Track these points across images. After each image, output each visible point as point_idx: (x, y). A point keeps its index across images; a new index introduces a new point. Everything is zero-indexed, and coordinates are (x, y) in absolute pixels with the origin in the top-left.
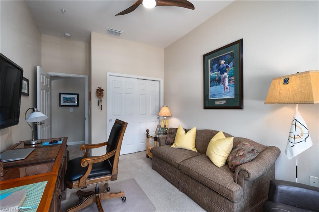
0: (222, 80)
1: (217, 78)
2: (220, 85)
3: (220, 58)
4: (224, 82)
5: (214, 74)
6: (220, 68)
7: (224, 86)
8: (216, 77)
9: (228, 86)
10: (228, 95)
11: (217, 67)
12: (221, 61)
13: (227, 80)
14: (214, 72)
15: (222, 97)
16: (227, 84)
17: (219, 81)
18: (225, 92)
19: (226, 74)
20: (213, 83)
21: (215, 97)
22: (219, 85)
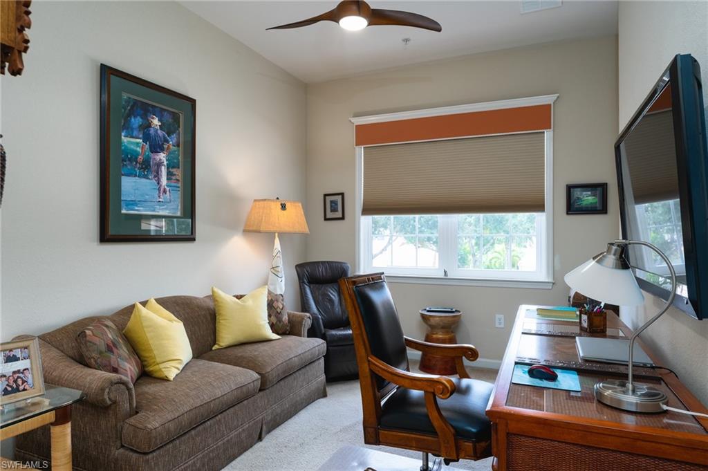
0: (154, 168)
1: (140, 158)
2: (148, 178)
3: (150, 109)
4: (158, 173)
5: (132, 143)
6: (149, 134)
7: (158, 183)
8: (138, 154)
9: (167, 186)
10: (166, 209)
11: (140, 126)
12: (153, 118)
13: (164, 170)
14: (132, 137)
15: (154, 211)
16: (164, 181)
17: (146, 168)
18: (160, 200)
19: (162, 156)
20: (129, 167)
21: (136, 208)
22: (146, 177)
